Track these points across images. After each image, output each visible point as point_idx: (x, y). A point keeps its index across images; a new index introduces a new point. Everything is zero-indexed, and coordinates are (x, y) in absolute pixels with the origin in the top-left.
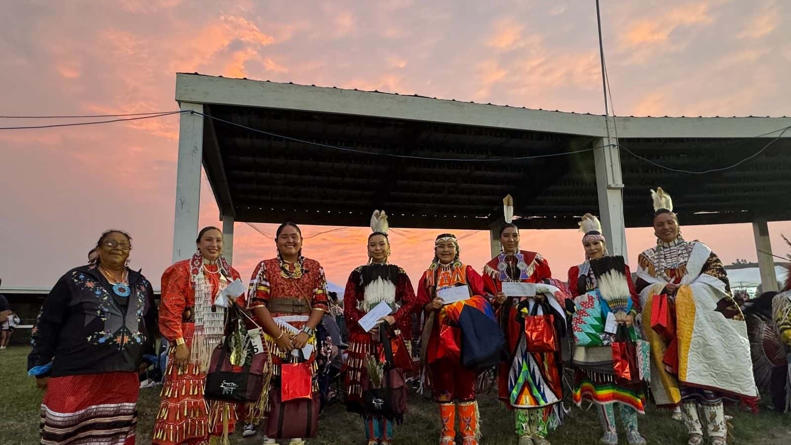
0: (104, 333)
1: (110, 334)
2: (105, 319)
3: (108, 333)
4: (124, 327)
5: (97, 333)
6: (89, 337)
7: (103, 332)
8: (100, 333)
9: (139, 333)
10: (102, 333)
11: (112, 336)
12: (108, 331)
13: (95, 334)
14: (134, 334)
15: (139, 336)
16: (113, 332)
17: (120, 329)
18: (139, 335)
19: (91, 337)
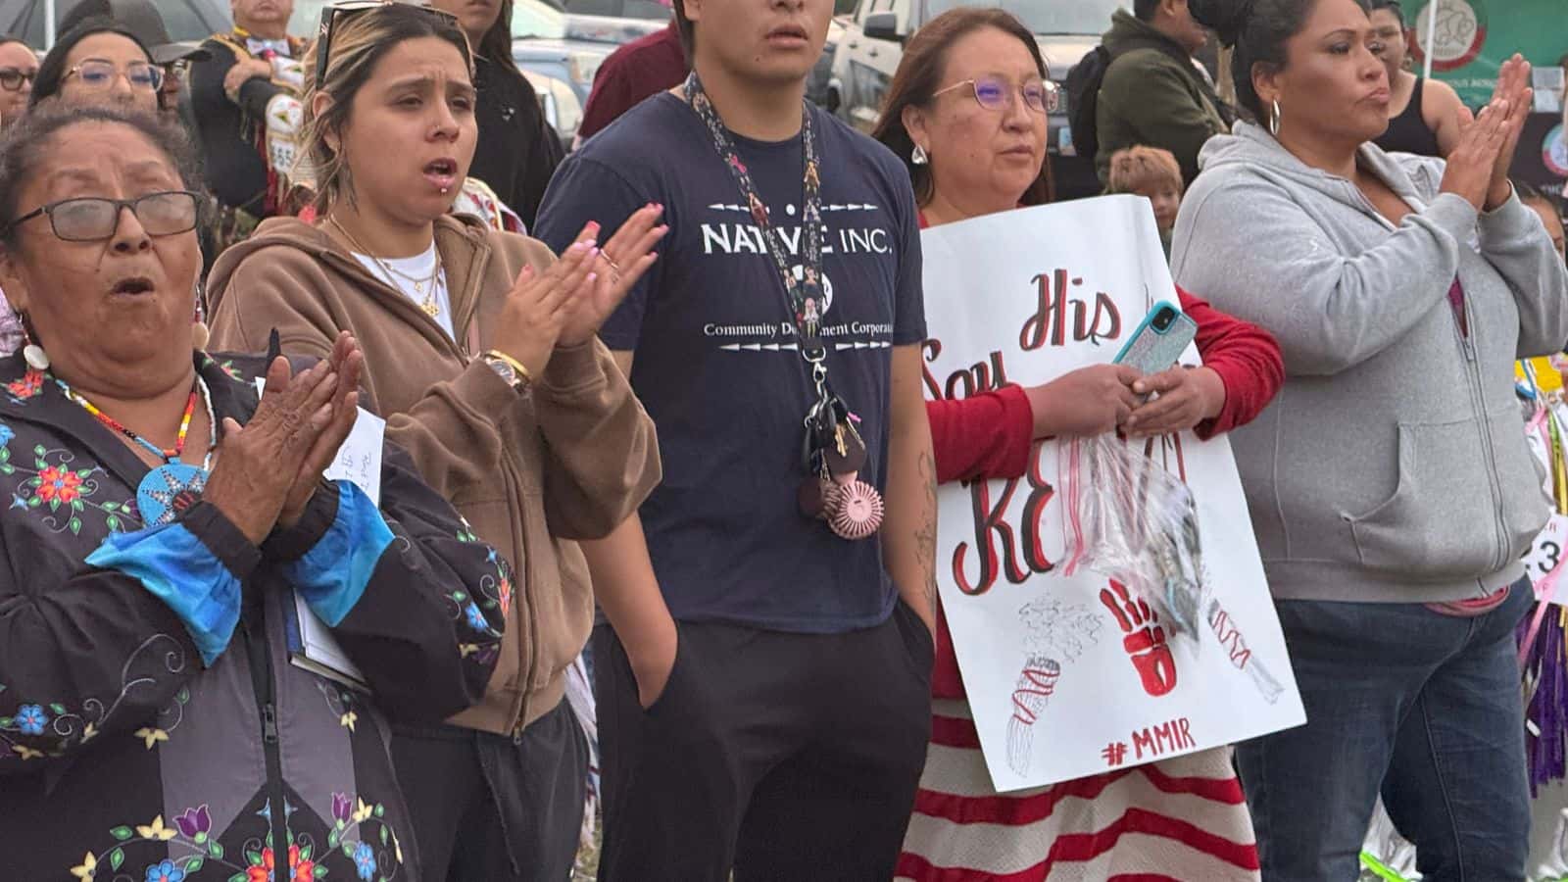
0: (166, 835)
1: (201, 837)
2: (160, 735)
3: (190, 832)
4: (276, 789)
5: (123, 833)
6: (82, 863)
7: (158, 823)
8: (146, 832)
9: (363, 812)
10: (155, 830)
11: (217, 851)
12: (190, 813)
13: (115, 841)
14: (341, 824)
15: (368, 831)
16: (222, 821)
17: (258, 802)
18: (363, 825)
19: (91, 862)
